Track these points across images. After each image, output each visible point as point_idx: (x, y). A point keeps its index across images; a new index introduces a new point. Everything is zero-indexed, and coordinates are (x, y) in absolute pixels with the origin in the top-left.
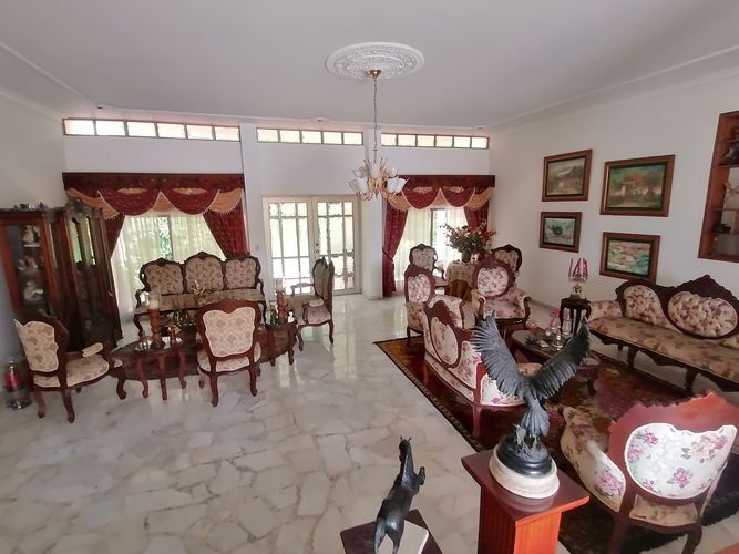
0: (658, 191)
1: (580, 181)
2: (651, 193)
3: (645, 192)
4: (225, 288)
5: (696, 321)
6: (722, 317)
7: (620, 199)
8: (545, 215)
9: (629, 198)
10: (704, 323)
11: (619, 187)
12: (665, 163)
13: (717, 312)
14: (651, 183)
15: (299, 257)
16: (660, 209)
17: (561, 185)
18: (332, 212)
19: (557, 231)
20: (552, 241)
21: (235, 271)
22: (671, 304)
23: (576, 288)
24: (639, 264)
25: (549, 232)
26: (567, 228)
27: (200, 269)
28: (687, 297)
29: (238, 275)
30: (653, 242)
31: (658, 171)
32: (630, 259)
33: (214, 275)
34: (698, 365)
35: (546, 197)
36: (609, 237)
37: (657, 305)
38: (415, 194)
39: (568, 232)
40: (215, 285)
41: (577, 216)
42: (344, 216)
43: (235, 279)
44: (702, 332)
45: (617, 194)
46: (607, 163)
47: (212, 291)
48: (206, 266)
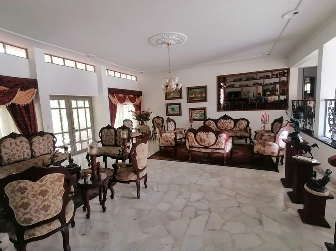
0: (204, 95)
1: (179, 93)
2: (202, 96)
3: (200, 96)
4: (33, 157)
5: (225, 126)
6: (231, 124)
7: (193, 98)
8: (167, 105)
9: (195, 98)
10: (227, 126)
11: (192, 95)
12: (205, 88)
13: (230, 123)
14: (201, 93)
15: (63, 133)
16: (204, 100)
17: (172, 94)
18: (79, 106)
19: (173, 109)
20: (171, 113)
21: (40, 143)
22: (218, 124)
23: (191, 125)
24: (201, 116)
25: (169, 110)
26: (177, 108)
27: (13, 145)
28: (222, 121)
29: (41, 146)
30: (204, 109)
31: (203, 90)
32: (198, 115)
33: (24, 149)
34: (234, 135)
35: (167, 99)
36: (191, 110)
37: (214, 125)
38: (120, 97)
39: (178, 110)
40: (26, 156)
41: (180, 104)
42: (85, 108)
43: (40, 149)
44: (227, 129)
45: (192, 97)
46: (187, 88)
47: (25, 159)
48: (18, 143)
